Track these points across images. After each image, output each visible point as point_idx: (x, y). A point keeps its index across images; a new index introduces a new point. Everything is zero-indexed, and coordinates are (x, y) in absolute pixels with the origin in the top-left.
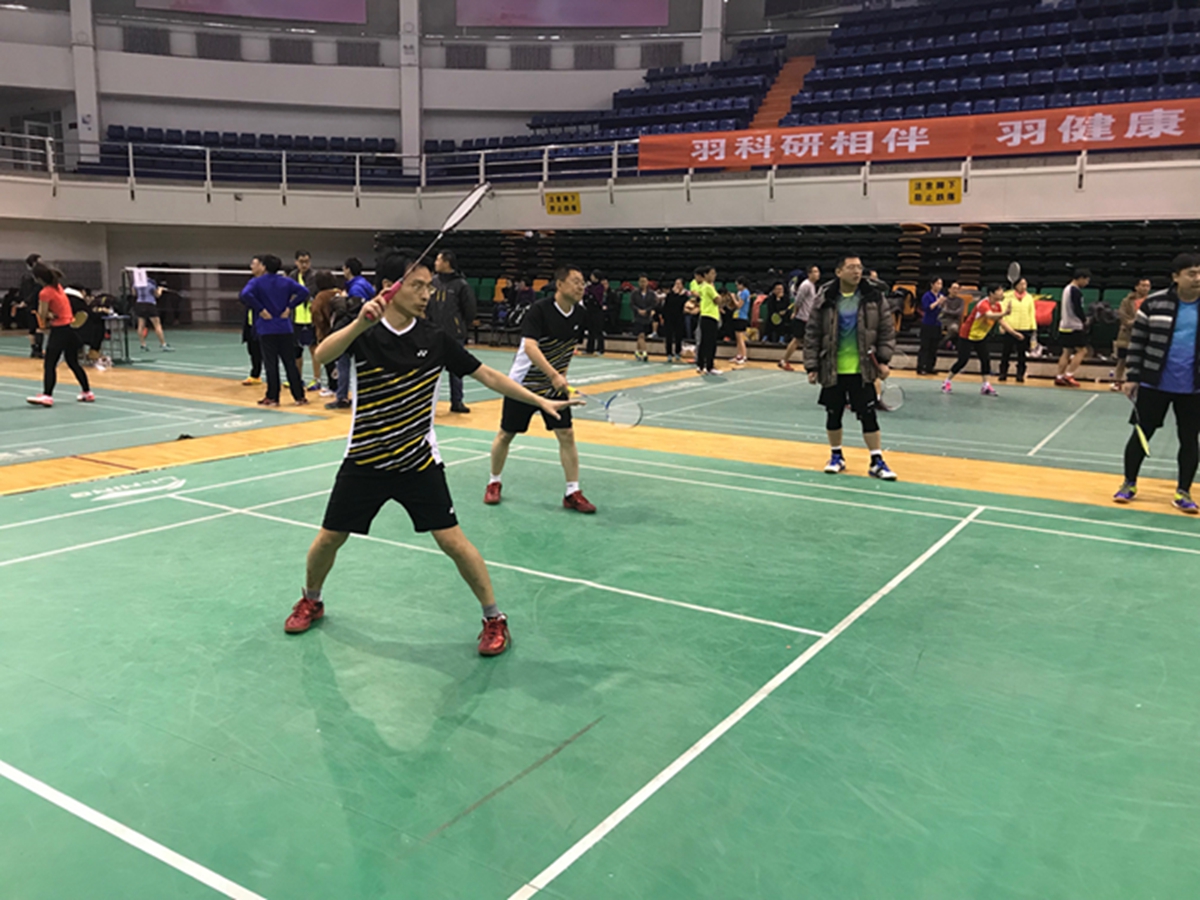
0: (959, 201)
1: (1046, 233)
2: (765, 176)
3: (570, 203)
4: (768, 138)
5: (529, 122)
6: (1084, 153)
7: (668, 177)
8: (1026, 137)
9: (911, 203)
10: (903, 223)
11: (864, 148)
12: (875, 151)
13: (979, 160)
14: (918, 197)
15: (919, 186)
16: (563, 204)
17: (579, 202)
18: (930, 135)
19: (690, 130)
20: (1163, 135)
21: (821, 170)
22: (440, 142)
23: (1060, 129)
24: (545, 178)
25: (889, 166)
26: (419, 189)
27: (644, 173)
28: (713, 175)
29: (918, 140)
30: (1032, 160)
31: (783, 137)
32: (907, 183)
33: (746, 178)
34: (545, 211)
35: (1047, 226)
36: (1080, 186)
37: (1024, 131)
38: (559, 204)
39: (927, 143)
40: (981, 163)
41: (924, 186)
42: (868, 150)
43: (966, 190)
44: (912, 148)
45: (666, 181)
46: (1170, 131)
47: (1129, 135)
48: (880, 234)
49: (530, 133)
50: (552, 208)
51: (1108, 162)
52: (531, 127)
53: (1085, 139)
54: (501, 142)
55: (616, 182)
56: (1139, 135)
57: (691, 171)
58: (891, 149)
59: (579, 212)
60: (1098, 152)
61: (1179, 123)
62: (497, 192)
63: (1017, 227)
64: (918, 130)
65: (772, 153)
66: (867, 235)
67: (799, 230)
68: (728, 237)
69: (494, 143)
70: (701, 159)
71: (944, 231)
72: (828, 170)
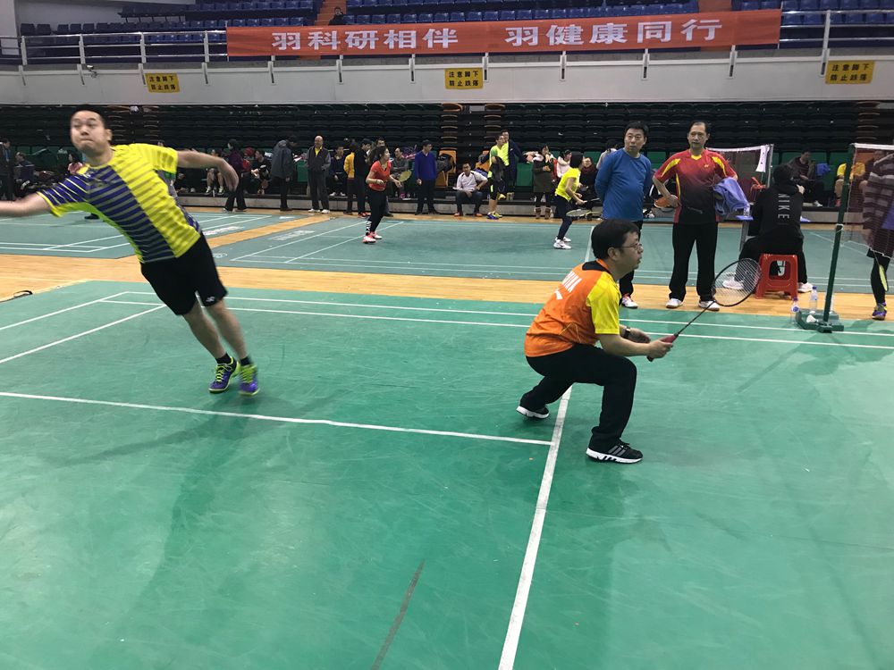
0: (481, 87)
1: (544, 111)
2: (334, 64)
3: (169, 82)
4: (334, 33)
5: (121, 12)
6: (564, 53)
7: (255, 62)
8: (525, 39)
9: (447, 88)
10: (443, 103)
11: (410, 44)
12: (418, 47)
13: (495, 56)
14: (452, 83)
15: (452, 74)
16: (163, 83)
17: (177, 83)
18: (458, 35)
19: (266, 24)
20: (614, 42)
21: (379, 60)
22: (36, 26)
23: (547, 35)
24: (144, 60)
25: (429, 59)
26: (21, 67)
27: (232, 59)
28: (292, 62)
29: (449, 39)
30: (530, 56)
31: (346, 33)
32: (444, 72)
33: (319, 65)
34: (146, 88)
35: (544, 106)
36: (563, 78)
37: (524, 35)
38: (159, 83)
39: (456, 41)
40: (495, 57)
41: (456, 75)
42: (413, 46)
43: (486, 79)
44: (445, 45)
45: (253, 66)
46: (618, 40)
47: (593, 41)
48: (427, 111)
49: (122, 21)
50: (153, 87)
51: (581, 60)
52: (123, 15)
53: (564, 43)
54: (95, 28)
55: (209, 66)
56: (599, 41)
57: (273, 58)
58: (430, 45)
59: (178, 90)
60: (574, 53)
61: (624, 34)
62: (99, 71)
63: (524, 106)
64: (449, 32)
65: (338, 45)
66: (418, 112)
67: (366, 108)
68: (310, 112)
69: (88, 28)
70: (280, 48)
71: (472, 109)
72: (384, 60)
